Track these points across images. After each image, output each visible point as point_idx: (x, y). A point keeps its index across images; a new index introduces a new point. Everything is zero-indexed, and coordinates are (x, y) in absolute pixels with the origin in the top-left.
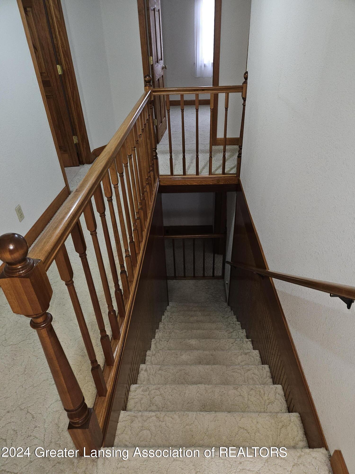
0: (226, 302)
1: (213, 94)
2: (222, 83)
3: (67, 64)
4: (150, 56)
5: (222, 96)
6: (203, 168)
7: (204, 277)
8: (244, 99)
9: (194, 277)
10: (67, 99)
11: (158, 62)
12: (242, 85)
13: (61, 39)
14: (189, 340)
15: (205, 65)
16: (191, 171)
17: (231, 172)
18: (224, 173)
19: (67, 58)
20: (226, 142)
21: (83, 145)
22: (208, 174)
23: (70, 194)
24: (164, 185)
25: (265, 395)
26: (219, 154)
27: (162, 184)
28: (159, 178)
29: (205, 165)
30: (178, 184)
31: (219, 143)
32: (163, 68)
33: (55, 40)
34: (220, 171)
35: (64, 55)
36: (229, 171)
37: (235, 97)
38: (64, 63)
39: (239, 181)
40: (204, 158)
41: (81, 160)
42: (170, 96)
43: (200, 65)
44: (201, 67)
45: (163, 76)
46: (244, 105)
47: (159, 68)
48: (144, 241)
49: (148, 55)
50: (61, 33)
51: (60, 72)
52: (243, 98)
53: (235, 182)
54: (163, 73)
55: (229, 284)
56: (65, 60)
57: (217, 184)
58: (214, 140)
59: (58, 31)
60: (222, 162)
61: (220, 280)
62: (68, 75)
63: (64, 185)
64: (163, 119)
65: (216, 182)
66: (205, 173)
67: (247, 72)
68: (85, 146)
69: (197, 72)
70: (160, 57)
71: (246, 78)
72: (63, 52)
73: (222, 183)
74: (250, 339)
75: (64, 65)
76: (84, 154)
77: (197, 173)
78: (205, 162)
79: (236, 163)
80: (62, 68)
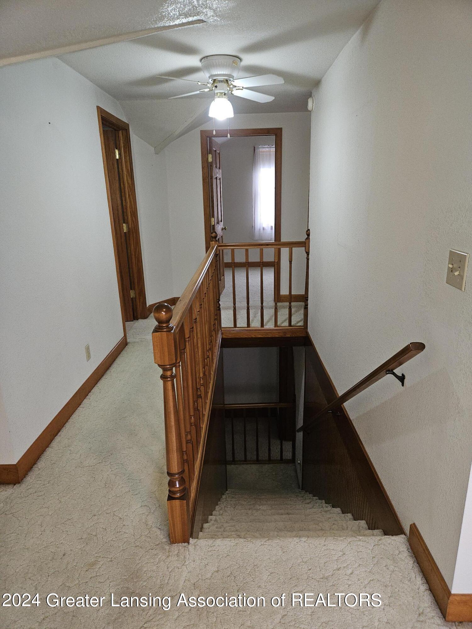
0: (299, 488)
1: (277, 249)
2: (284, 239)
3: (133, 222)
4: (211, 217)
5: (285, 252)
6: (268, 322)
7: (270, 461)
8: (308, 253)
9: (258, 461)
10: (129, 255)
11: (218, 223)
12: (304, 240)
13: (130, 202)
14: (259, 506)
15: (263, 229)
16: (256, 324)
17: (298, 325)
18: (290, 324)
19: (133, 218)
20: (291, 298)
21: (139, 299)
22: (274, 326)
23: (127, 345)
24: (227, 337)
25: (348, 528)
26: (283, 310)
27: (224, 337)
28: (221, 330)
29: (270, 319)
30: (242, 337)
31: (283, 300)
32: (222, 229)
33: (124, 202)
34: (286, 324)
35: (131, 215)
36: (296, 324)
37: (298, 252)
38: (130, 222)
39: (307, 333)
40: (269, 313)
41: (135, 315)
42: (235, 250)
43: (258, 228)
44: (260, 230)
45: (222, 236)
46: (308, 259)
47: (219, 228)
48: (212, 382)
49: (210, 216)
50: (131, 196)
51: (125, 230)
52: (306, 252)
53: (303, 335)
54: (222, 234)
55: (301, 464)
56: (132, 219)
57: (283, 336)
58: (278, 298)
59: (128, 195)
60: (288, 316)
61: (290, 465)
62: (133, 233)
63: (122, 335)
64: (222, 277)
65: (283, 335)
66: (270, 325)
67: (309, 230)
68: (141, 300)
69: (256, 235)
70: (220, 219)
71: (308, 235)
72: (130, 212)
73: (289, 336)
74: (330, 505)
75: (131, 224)
76: (139, 309)
77: (262, 325)
78: (270, 316)
79: (302, 317)
80: (128, 227)
